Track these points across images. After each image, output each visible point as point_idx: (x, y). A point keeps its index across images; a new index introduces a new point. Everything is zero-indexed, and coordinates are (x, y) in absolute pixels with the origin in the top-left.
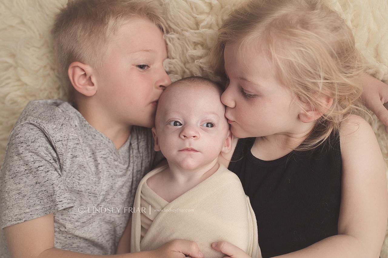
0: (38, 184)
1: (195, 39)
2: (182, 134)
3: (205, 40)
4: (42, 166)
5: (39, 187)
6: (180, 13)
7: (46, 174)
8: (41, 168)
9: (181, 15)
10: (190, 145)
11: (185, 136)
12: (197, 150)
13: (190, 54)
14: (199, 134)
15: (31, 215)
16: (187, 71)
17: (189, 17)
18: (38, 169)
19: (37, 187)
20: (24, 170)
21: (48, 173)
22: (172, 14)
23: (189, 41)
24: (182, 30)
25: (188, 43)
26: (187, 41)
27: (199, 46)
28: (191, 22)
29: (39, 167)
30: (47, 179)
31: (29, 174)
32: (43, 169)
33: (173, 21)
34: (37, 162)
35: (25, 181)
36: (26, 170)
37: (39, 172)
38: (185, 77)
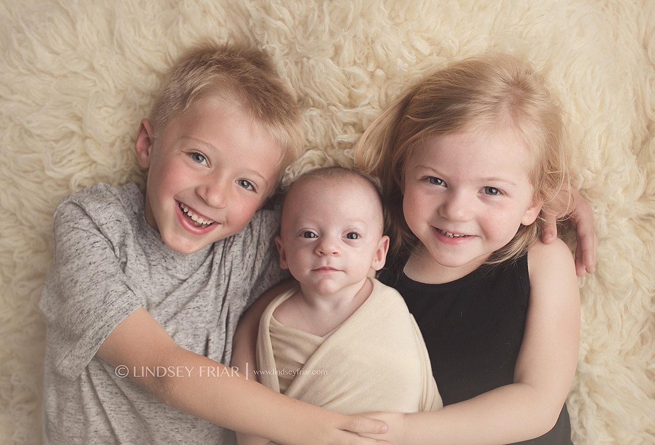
0: (92, 265)
1: (348, 119)
2: (318, 250)
3: (361, 120)
4: (97, 242)
5: (94, 268)
6: (329, 82)
7: (104, 251)
8: (98, 244)
9: (331, 84)
10: (328, 263)
11: (321, 253)
12: (337, 269)
13: (339, 140)
14: (341, 249)
15: (108, 326)
16: (330, 159)
17: (343, 87)
18: (94, 245)
19: (91, 268)
20: (75, 251)
21: (106, 250)
22: (317, 80)
23: (336, 119)
24: (329, 104)
25: (336, 122)
26: (335, 120)
27: (351, 128)
28: (344, 95)
29: (94, 243)
30: (105, 256)
31: (80, 255)
32: (99, 245)
33: (317, 90)
34: (92, 237)
35: (77, 264)
36: (77, 250)
37: (95, 249)
38: (326, 165)
